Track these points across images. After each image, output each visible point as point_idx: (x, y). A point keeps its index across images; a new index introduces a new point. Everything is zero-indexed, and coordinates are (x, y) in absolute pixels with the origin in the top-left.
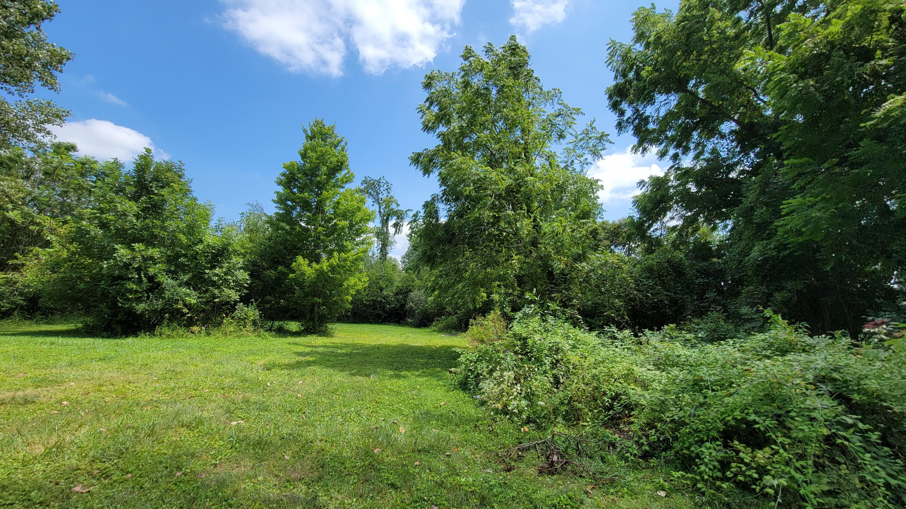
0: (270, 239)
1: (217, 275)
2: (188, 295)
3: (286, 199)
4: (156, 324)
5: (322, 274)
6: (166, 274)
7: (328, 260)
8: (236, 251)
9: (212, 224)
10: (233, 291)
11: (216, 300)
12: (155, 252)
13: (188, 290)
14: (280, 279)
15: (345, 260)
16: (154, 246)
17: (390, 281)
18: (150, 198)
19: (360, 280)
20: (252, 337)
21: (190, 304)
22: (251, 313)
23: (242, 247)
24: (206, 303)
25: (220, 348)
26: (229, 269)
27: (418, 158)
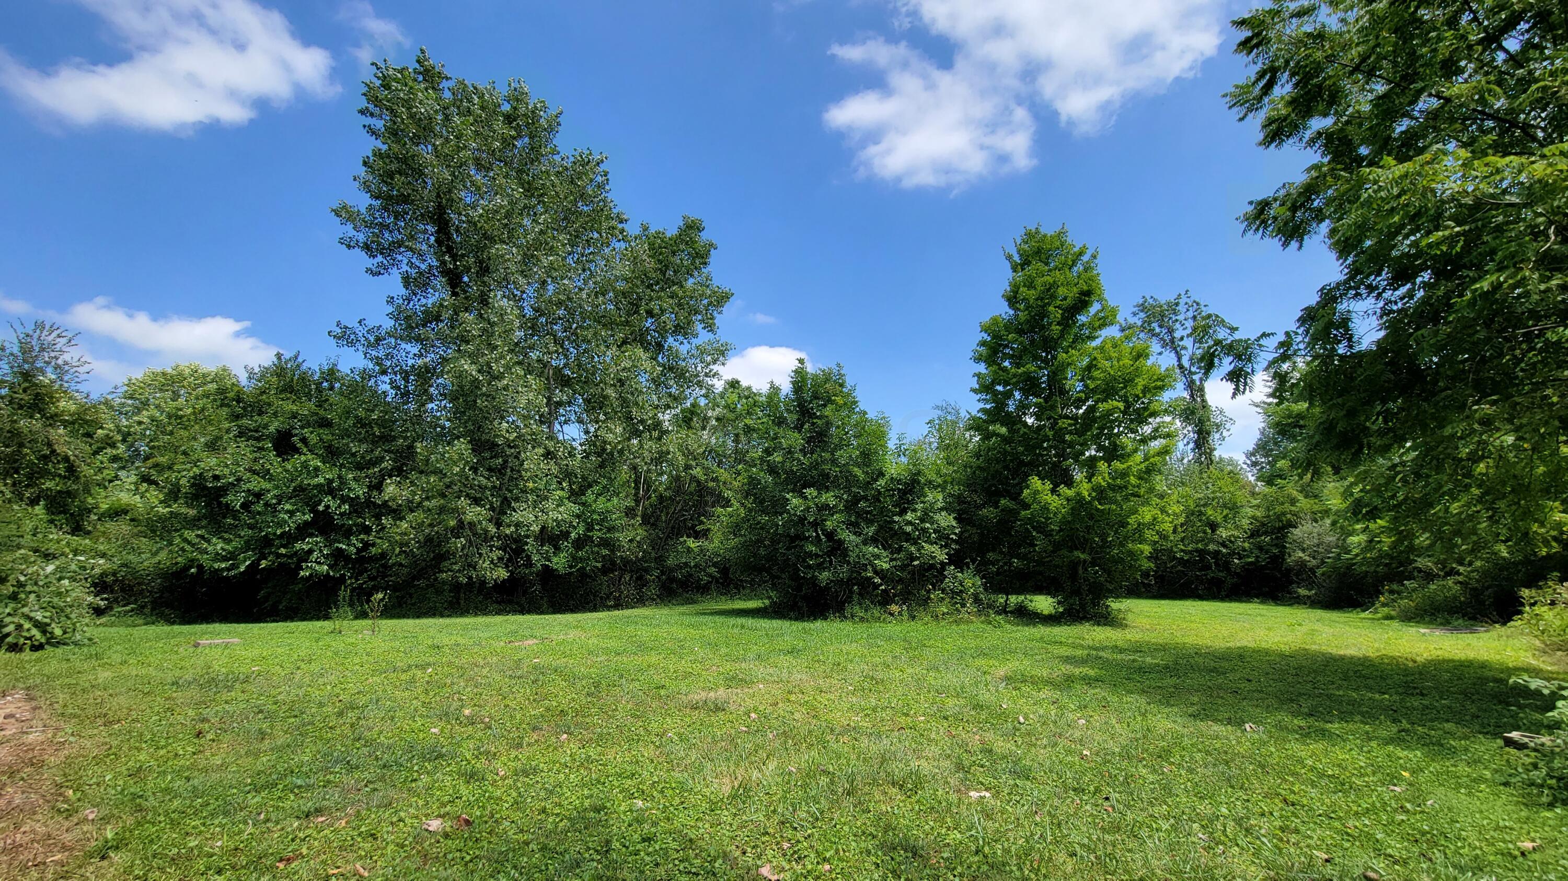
0: (977, 455)
1: (909, 523)
2: (877, 557)
3: (993, 383)
4: (845, 601)
5: (1082, 506)
6: (847, 528)
7: (1089, 478)
8: (930, 482)
9: (891, 445)
10: (937, 547)
11: (916, 563)
12: (828, 498)
13: (876, 550)
14: (1007, 520)
15: (1124, 474)
16: (827, 489)
17: (1233, 508)
18: (813, 424)
19: (1163, 511)
20: (978, 624)
21: (882, 570)
22: (968, 583)
23: (938, 473)
24: (903, 568)
25: (932, 642)
26: (926, 512)
27: (1261, 212)
